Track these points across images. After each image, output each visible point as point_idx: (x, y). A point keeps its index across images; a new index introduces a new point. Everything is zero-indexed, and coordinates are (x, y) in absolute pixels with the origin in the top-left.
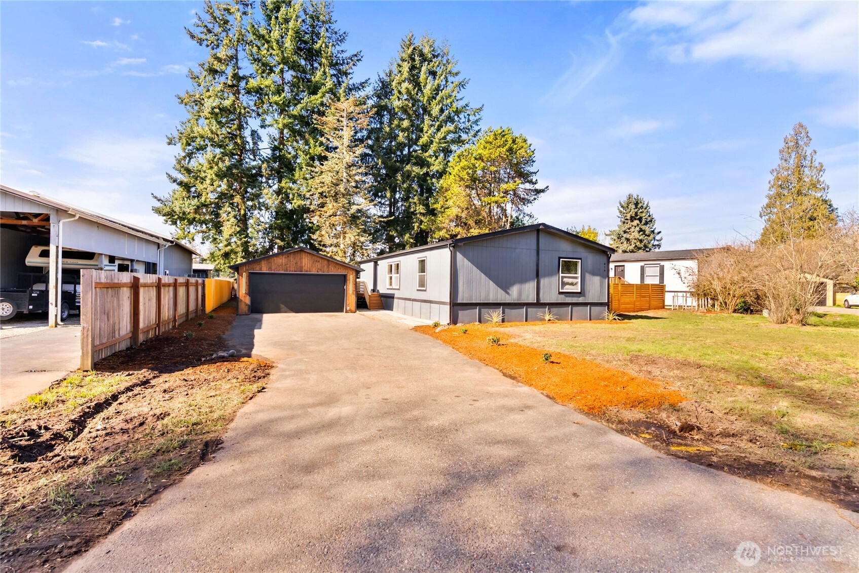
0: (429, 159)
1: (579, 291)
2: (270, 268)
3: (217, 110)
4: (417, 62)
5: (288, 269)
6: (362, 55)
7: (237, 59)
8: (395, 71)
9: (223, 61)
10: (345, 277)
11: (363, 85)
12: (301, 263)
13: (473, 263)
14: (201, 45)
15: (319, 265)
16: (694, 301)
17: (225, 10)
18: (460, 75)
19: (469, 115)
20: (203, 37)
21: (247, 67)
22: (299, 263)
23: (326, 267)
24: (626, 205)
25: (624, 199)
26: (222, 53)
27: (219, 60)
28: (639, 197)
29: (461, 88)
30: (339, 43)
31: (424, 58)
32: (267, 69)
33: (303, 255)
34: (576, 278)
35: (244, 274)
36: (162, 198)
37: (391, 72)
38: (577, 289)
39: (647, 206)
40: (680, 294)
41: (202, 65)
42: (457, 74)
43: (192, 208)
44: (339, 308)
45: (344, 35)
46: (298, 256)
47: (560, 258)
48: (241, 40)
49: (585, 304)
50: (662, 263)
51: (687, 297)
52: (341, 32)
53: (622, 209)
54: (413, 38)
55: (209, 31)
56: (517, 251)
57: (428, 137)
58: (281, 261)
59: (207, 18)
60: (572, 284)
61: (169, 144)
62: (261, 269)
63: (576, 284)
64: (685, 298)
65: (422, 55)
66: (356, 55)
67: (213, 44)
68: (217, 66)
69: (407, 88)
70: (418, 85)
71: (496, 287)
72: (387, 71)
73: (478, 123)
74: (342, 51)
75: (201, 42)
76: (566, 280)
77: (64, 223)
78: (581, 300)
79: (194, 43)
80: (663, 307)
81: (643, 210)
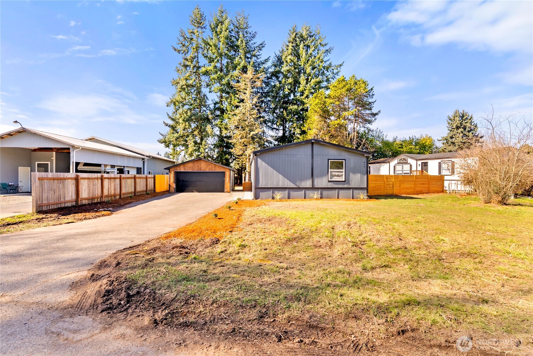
0: (304, 100)
1: (344, 180)
2: (185, 169)
3: (185, 87)
4: (298, 42)
5: (194, 169)
6: (265, 43)
7: (198, 57)
8: (285, 49)
9: (189, 60)
10: (224, 173)
11: (266, 60)
12: (201, 166)
13: (268, 164)
14: (179, 53)
15: (210, 167)
16: (462, 187)
17: (191, 33)
18: (327, 45)
19: (333, 69)
20: (181, 49)
21: (203, 61)
22: (199, 166)
23: (213, 168)
24: (452, 118)
25: (451, 114)
26: (188, 56)
27: (187, 60)
28: (465, 112)
29: (328, 53)
30: (252, 39)
31: (303, 39)
32: (211, 60)
33: (202, 162)
34: (342, 172)
35: (172, 172)
36: (164, 134)
37: (283, 50)
38: (343, 179)
39: (471, 118)
40: (453, 182)
41: (180, 64)
42: (326, 45)
43: (174, 138)
44: (222, 191)
45: (255, 34)
46: (199, 162)
47: (328, 160)
48: (197, 48)
49: (349, 188)
50: (453, 160)
51: (458, 184)
52: (253, 32)
53: (450, 121)
54: (296, 28)
55: (184, 46)
56: (298, 156)
57: (303, 87)
58: (190, 165)
59: (182, 39)
60: (338, 176)
61: (167, 106)
62: (180, 170)
63: (342, 175)
64: (456, 185)
65: (302, 37)
66: (261, 44)
67: (185, 52)
68: (187, 63)
69: (290, 59)
70: (298, 56)
71: (284, 178)
72: (281, 50)
73: (338, 74)
74: (254, 43)
75: (179, 51)
76: (334, 173)
77: (76, 151)
78: (346, 186)
79: (177, 52)
80: (443, 191)
81: (468, 121)
